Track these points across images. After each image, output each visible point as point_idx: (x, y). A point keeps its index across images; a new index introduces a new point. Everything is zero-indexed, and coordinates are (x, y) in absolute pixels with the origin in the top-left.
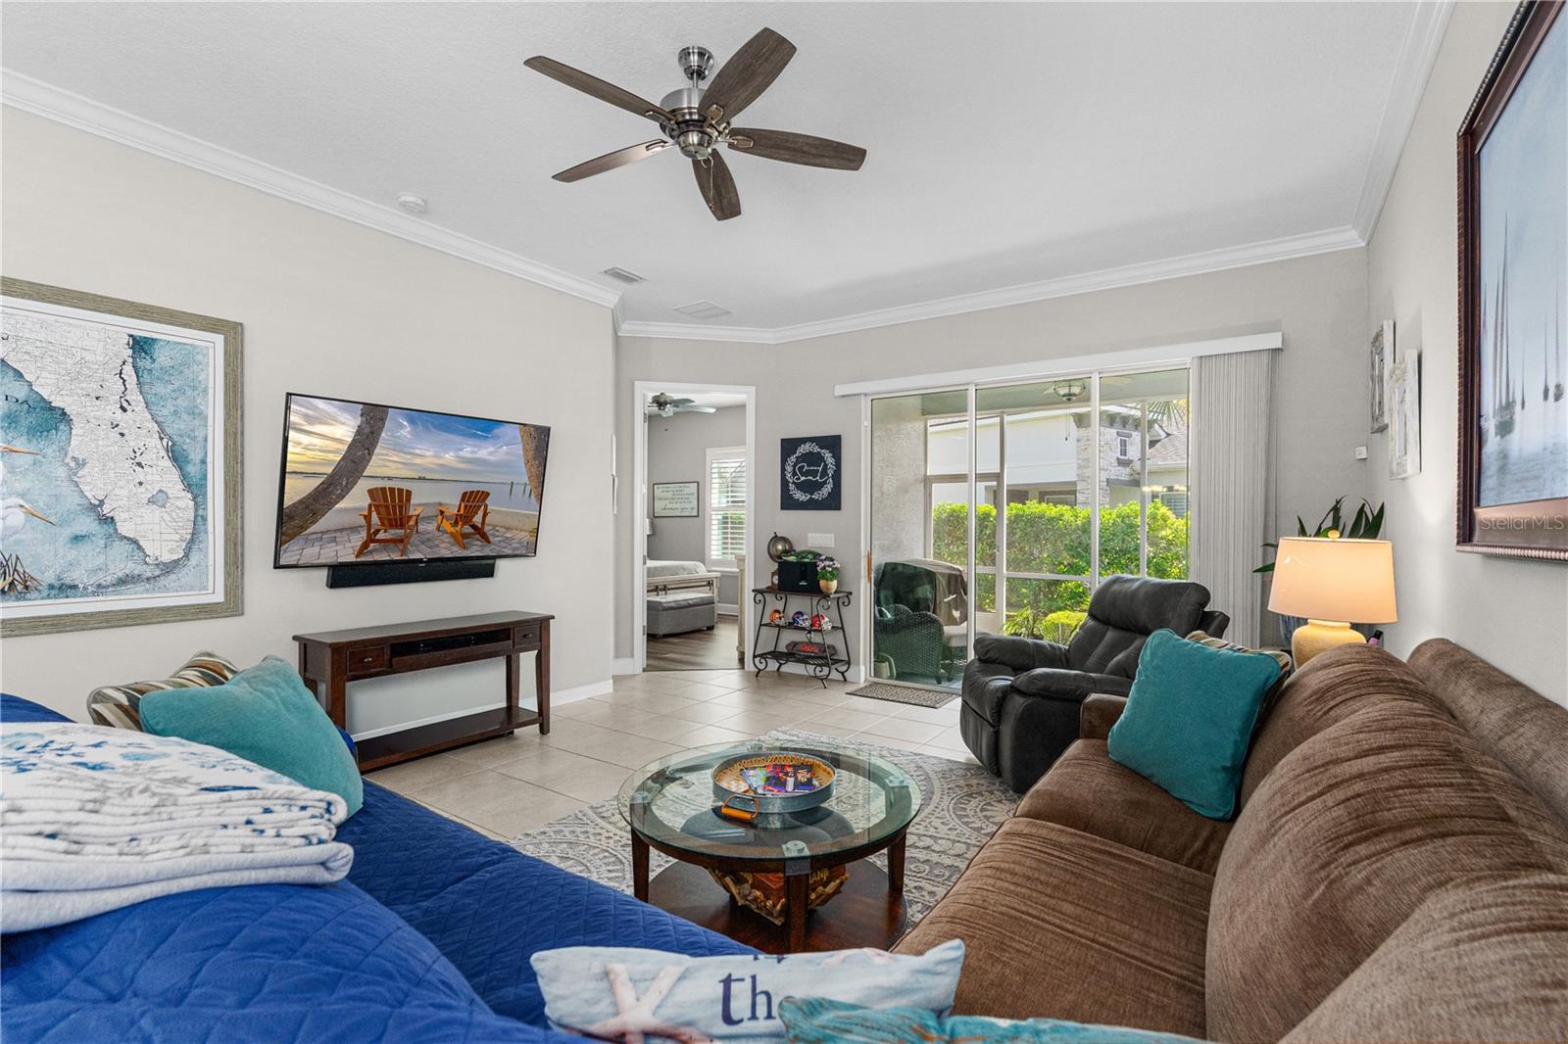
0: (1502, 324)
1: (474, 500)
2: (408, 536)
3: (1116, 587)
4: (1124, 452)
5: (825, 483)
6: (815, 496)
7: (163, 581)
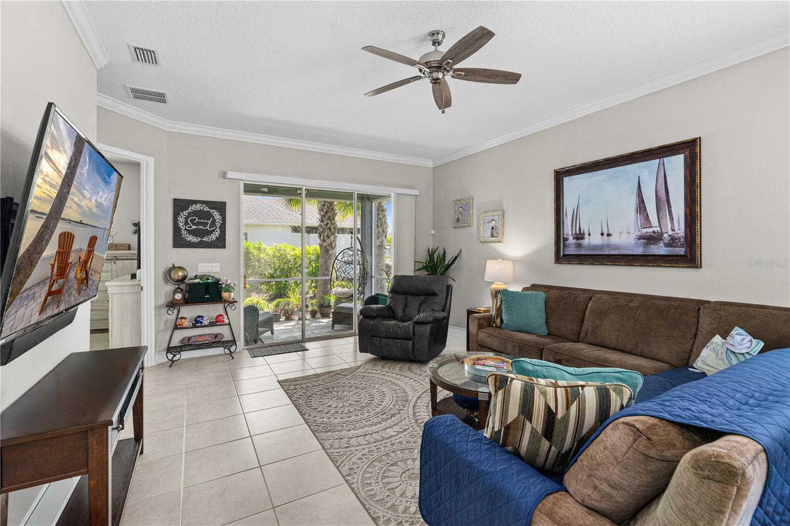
0: (577, 217)
1: (93, 243)
2: (63, 285)
5: (214, 231)
6: (205, 239)
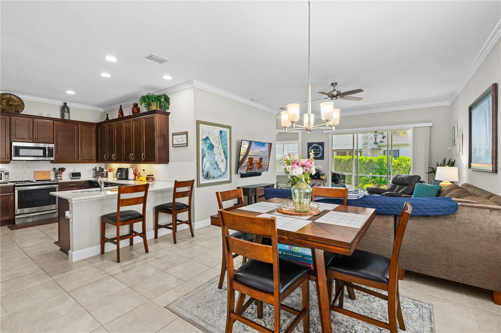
1: (261, 159)
2: (252, 167)
3: (399, 177)
4: (376, 140)
5: (320, 153)
6: (318, 156)
7: (224, 176)
